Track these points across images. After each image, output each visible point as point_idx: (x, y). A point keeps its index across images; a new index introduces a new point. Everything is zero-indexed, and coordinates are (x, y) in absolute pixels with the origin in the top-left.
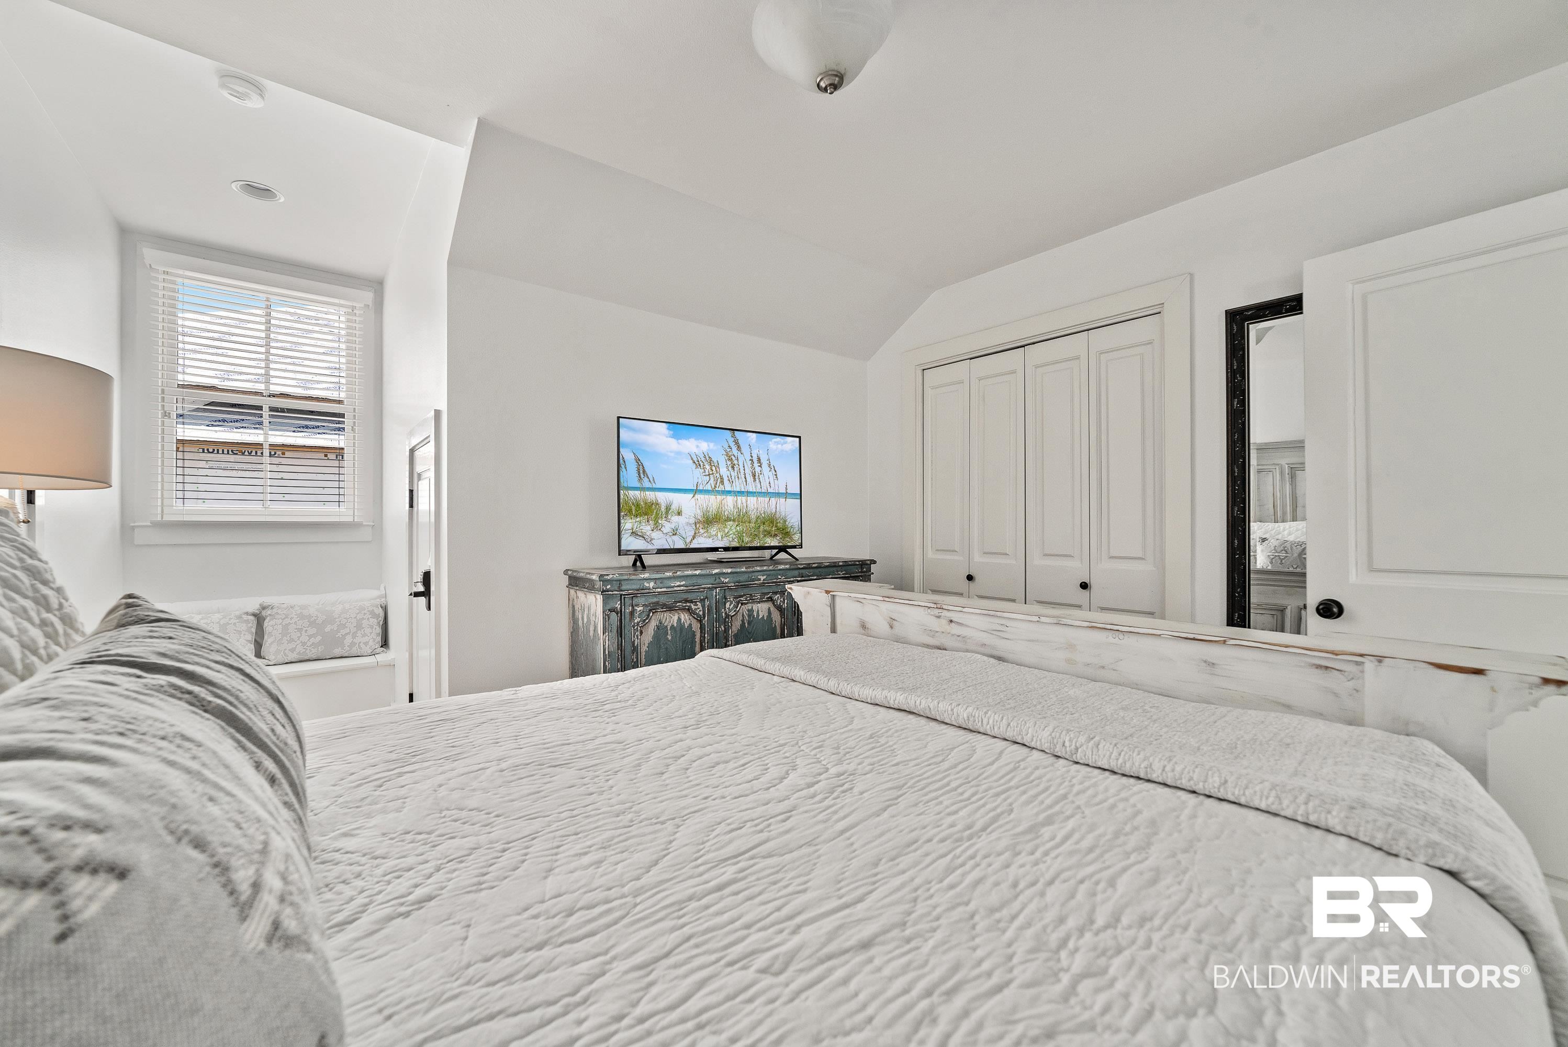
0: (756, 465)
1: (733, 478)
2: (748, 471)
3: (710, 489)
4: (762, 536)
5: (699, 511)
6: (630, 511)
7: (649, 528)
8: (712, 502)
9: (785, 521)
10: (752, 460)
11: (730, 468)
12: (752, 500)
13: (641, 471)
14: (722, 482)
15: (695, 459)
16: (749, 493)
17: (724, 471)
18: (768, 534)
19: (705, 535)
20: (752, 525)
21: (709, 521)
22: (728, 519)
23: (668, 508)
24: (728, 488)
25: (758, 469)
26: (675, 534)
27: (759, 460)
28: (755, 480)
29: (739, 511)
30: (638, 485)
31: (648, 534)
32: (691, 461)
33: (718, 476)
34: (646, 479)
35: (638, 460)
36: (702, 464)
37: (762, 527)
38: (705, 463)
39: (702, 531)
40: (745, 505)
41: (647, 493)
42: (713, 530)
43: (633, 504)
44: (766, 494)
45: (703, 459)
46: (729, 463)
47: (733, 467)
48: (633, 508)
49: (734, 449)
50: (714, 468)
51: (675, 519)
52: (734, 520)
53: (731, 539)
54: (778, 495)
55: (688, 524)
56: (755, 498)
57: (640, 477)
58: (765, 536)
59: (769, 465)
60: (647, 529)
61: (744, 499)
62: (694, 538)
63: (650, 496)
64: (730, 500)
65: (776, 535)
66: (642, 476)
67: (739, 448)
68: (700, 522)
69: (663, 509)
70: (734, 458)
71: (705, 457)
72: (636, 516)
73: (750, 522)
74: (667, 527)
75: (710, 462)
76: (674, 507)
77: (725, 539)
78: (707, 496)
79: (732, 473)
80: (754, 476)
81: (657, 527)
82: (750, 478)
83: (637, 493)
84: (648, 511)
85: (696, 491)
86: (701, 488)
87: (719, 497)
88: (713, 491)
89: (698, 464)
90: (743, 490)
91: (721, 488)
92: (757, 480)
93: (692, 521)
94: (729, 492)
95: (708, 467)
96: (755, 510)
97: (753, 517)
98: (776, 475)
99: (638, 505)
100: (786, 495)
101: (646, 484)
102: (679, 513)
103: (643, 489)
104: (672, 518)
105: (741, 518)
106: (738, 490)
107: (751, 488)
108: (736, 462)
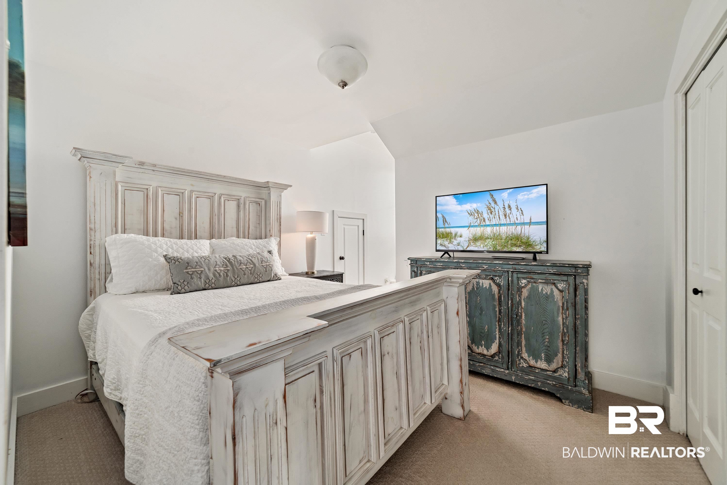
0: (507, 209)
1: (491, 218)
2: (501, 214)
3: (477, 224)
4: (509, 246)
5: (470, 235)
6: (440, 236)
7: (447, 243)
8: (478, 231)
9: (528, 238)
10: (504, 208)
11: (489, 214)
12: (503, 229)
13: (445, 221)
14: (484, 221)
15: (470, 212)
16: (501, 225)
17: (485, 216)
18: (515, 245)
19: (474, 246)
20: (503, 241)
21: (476, 239)
22: (487, 238)
23: (456, 235)
24: (488, 223)
25: (508, 211)
26: (459, 245)
27: (509, 207)
28: (506, 217)
29: (494, 234)
30: (443, 226)
31: (447, 245)
32: (468, 213)
33: (482, 218)
34: (446, 224)
35: (443, 217)
36: (473, 214)
37: (510, 242)
38: (475, 213)
39: (472, 244)
40: (498, 231)
41: (447, 229)
42: (478, 243)
43: (441, 234)
44: (515, 224)
45: (474, 212)
46: (489, 211)
47: (491, 213)
48: (441, 235)
49: (493, 204)
50: (480, 215)
51: (459, 239)
52: (491, 239)
53: (489, 248)
54: (524, 224)
55: (465, 241)
56: (506, 227)
57: (444, 222)
58: (512, 246)
59: (517, 208)
60: (446, 243)
61: (498, 228)
62: (468, 247)
63: (448, 230)
64: (489, 229)
65: (520, 246)
66: (445, 222)
67: (496, 203)
68: (471, 240)
69: (454, 235)
70: (492, 208)
71: (475, 210)
72: (442, 238)
73: (501, 239)
74: (455, 242)
75: (478, 212)
76: (459, 234)
77: (485, 247)
78: (475, 228)
79: (491, 216)
80: (505, 216)
81: (451, 242)
82: (502, 217)
83: (443, 229)
84: (447, 236)
85: (470, 226)
86: (472, 225)
87: (482, 228)
88: (479, 226)
89: (471, 214)
90: (497, 223)
91: (484, 224)
92: (508, 218)
93: (467, 239)
94: (488, 225)
95: (476, 215)
96: (505, 233)
97: (504, 237)
98: (522, 213)
99: (443, 234)
100: (530, 223)
101: (446, 225)
102: (461, 237)
103: (445, 228)
104: (458, 239)
105: (496, 237)
106: (494, 223)
107: (503, 221)
108: (493, 210)
